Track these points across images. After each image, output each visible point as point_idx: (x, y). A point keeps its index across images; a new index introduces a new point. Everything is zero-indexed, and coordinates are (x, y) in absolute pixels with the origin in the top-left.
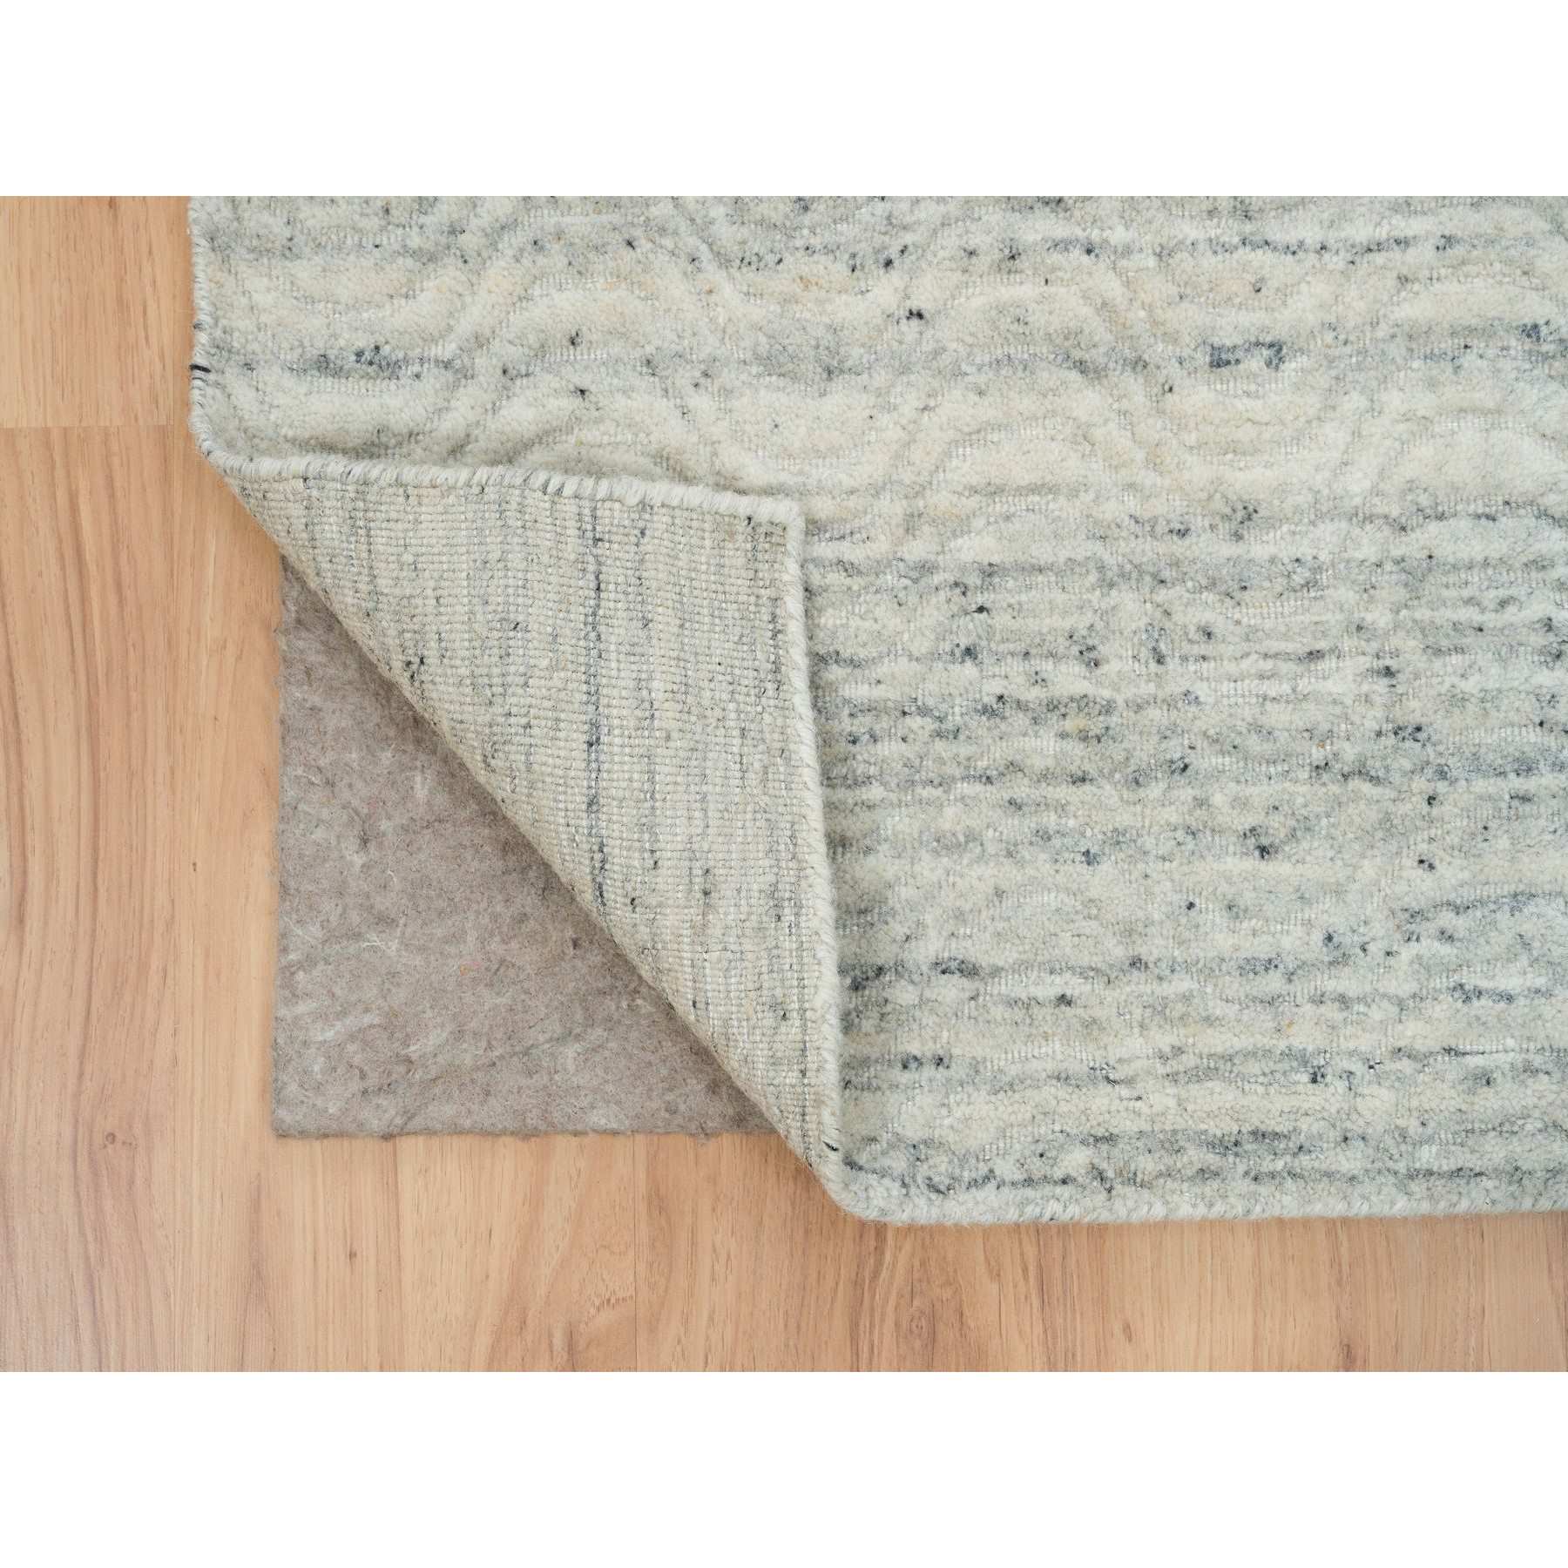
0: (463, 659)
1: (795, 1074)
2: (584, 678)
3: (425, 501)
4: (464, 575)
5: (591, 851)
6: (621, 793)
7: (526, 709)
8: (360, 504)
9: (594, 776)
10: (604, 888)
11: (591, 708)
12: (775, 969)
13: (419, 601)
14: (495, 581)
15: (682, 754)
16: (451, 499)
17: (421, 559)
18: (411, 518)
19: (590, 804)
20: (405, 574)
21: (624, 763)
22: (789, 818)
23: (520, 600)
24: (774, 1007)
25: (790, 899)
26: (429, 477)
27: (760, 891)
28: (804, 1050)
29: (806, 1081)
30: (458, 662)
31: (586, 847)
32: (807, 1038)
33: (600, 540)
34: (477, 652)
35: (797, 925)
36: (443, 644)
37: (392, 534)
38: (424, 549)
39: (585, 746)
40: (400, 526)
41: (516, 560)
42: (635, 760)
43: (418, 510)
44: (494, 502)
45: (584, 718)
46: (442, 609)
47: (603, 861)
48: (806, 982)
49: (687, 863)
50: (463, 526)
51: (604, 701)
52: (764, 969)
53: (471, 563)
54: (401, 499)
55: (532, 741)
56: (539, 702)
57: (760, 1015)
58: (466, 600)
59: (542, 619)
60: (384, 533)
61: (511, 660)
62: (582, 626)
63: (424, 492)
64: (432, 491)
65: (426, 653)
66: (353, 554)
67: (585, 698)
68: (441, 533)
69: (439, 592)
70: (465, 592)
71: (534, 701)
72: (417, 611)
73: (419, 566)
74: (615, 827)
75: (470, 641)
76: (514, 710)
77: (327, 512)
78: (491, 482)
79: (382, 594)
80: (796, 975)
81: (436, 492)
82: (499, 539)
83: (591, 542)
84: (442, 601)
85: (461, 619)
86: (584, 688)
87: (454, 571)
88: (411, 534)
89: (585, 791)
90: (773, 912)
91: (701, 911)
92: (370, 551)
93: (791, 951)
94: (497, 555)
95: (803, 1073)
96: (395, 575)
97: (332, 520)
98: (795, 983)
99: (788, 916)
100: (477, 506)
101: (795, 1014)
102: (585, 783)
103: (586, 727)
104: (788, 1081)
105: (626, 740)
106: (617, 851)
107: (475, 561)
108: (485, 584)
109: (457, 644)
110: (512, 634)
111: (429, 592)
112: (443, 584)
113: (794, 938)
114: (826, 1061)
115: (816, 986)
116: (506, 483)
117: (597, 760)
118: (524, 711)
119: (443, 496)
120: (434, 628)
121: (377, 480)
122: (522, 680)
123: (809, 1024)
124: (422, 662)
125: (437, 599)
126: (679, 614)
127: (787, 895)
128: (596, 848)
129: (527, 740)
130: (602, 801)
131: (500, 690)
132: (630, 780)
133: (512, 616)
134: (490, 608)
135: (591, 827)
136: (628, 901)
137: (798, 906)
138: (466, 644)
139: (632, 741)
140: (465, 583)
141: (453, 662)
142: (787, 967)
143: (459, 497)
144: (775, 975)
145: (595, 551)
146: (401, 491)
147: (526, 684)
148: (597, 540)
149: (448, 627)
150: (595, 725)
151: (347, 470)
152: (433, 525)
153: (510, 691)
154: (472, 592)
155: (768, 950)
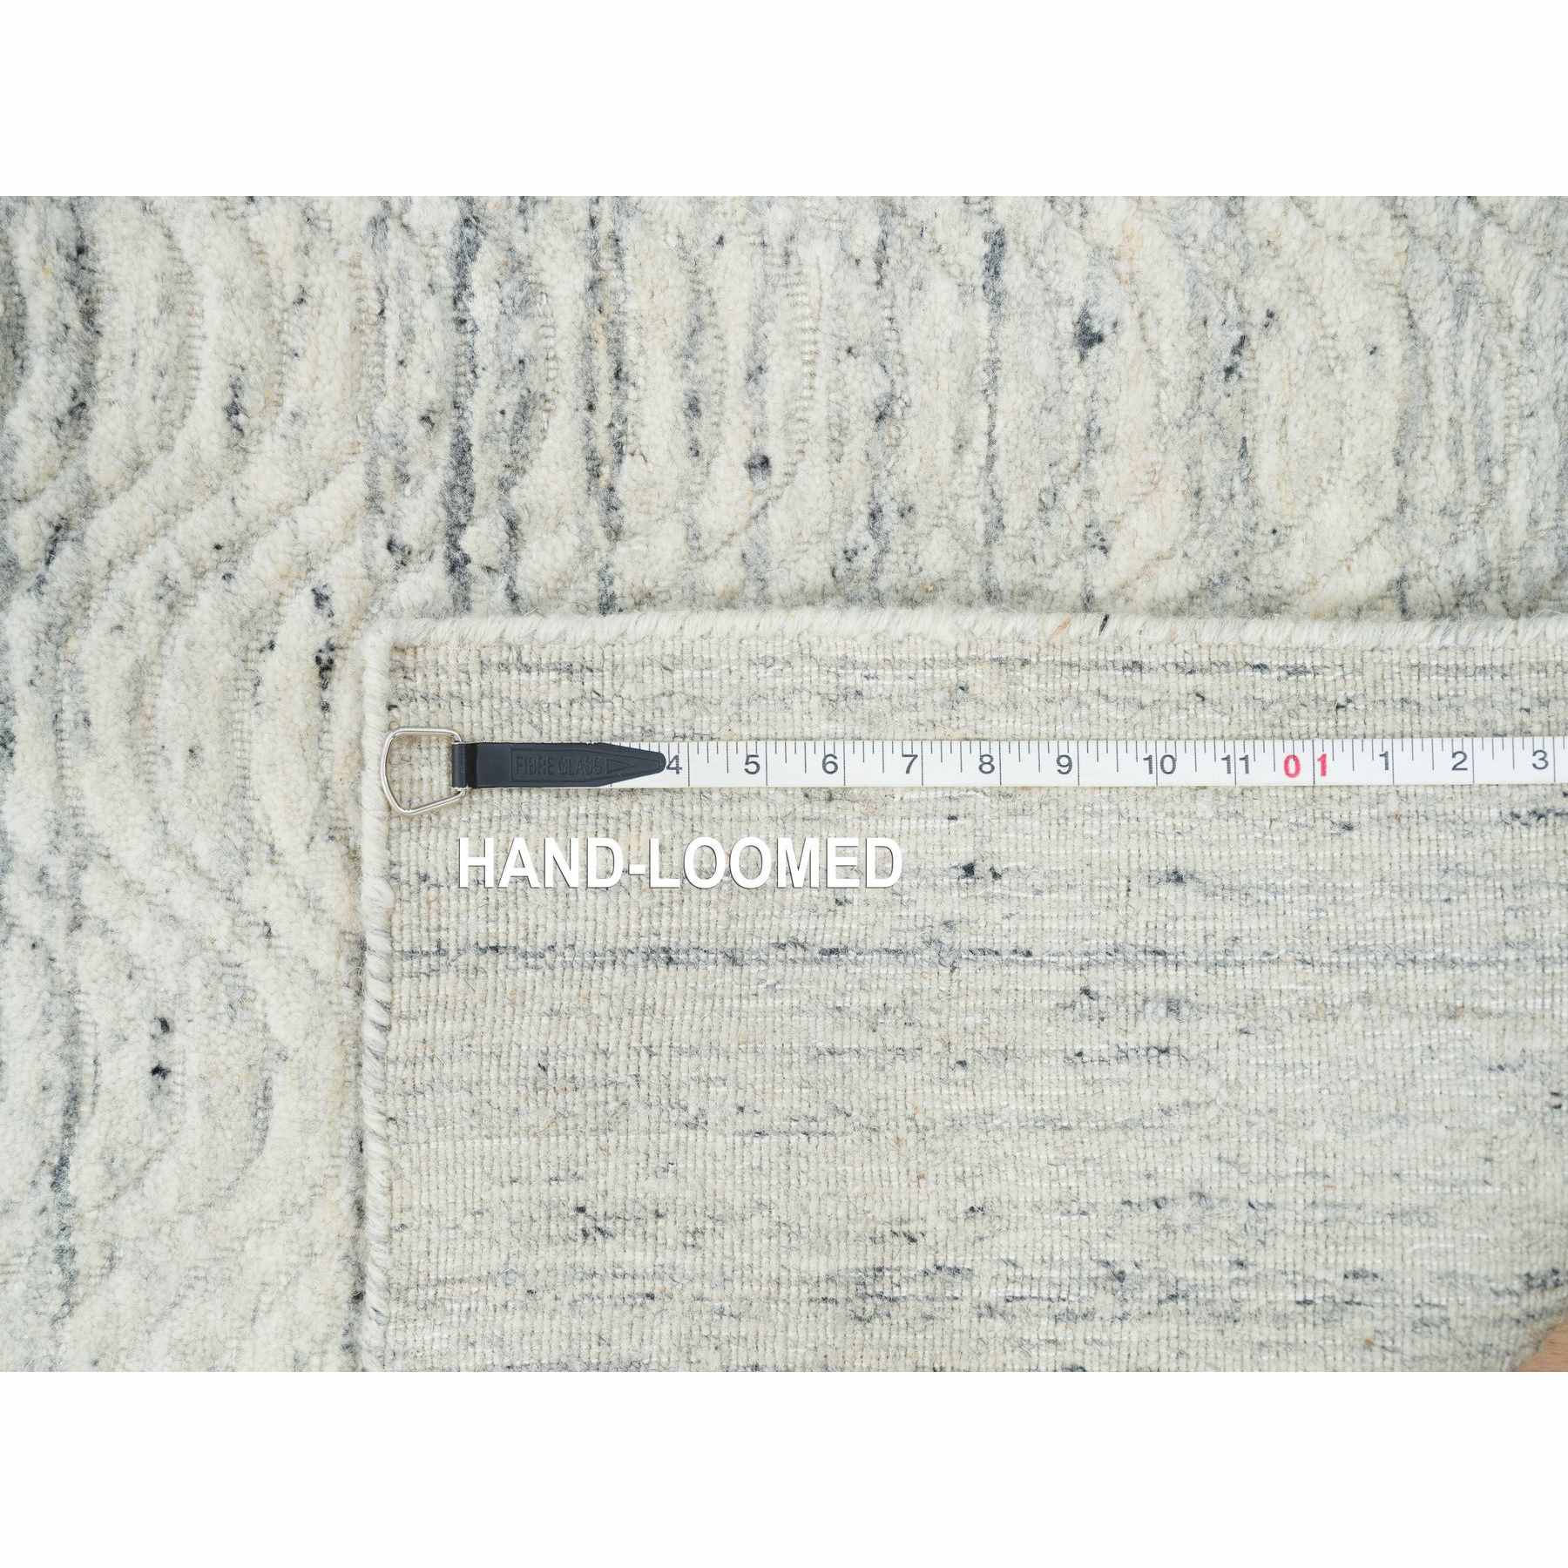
0: (578, 1146)
1: (1026, 675)
2: (597, 971)
3: (406, 1202)
4: (487, 1142)
5: (784, 962)
6: (723, 918)
7: (632, 1052)
8: (412, 1294)
9: (703, 956)
10: (826, 946)
11: (631, 959)
12: (912, 701)
13: (515, 1208)
14: (493, 1097)
15: (678, 828)
16: (405, 1165)
17: (469, 1206)
18: (425, 1220)
19: (734, 961)
20: (485, 1228)
21: (690, 913)
22: (744, 667)
23: (514, 1063)
24: (953, 703)
25: (838, 675)
26: (380, 1197)
27: (829, 719)
28: (1000, 662)
29: (1034, 660)
30: (582, 1152)
31: (780, 969)
32: (988, 656)
33: (439, 946)
34: (570, 1123)
35: (866, 666)
36: (562, 1174)
37: (443, 1247)
38: (460, 1201)
39: (672, 968)
40: (434, 1236)
41: (467, 1069)
42: (686, 897)
43: (416, 1211)
44: (406, 1103)
45: (641, 970)
46: (524, 1174)
47: (796, 944)
48: (928, 656)
49: (799, 824)
50: (433, 1145)
51: (622, 943)
52: (914, 716)
53: (475, 1132)
54: (405, 1234)
55: (666, 1044)
56: (624, 1034)
57: (962, 722)
58: (514, 1141)
59: (533, 1031)
60: (442, 1260)
61: (578, 1074)
62: (539, 973)
63: (397, 1207)
64: (396, 1192)
65: (571, 1203)
66: (465, 1306)
67: (619, 968)
68: (442, 1178)
69: (506, 1179)
70: (505, 1141)
71: (624, 1041)
72: (526, 1213)
73: (477, 1207)
74: (758, 926)
75: (558, 1135)
76: (633, 1071)
77: (419, 1345)
78: (382, 1108)
79: (506, 1264)
80: (921, 671)
81: (396, 1185)
82: (446, 1093)
83: (443, 960)
84: (514, 1175)
85: (534, 1146)
86: (608, 969)
87: (483, 1157)
88: (443, 1219)
89: (719, 969)
90: (852, 702)
91: (849, 805)
92: (461, 1281)
93: (895, 677)
94: (465, 1096)
95: (1025, 662)
96: (485, 1243)
97: (428, 1338)
98: (929, 672)
99: (854, 679)
100: (412, 1128)
101: (962, 674)
102: (711, 968)
103: (651, 967)
104: (1033, 685)
105: (666, 910)
106: (784, 923)
107: (472, 1127)
108: (496, 1112)
109: (562, 1153)
110: (550, 1073)
111: (505, 1192)
112: (496, 1174)
113: (880, 672)
114: (1014, 630)
115: (932, 642)
116: (381, 1085)
117: (687, 952)
118: (634, 1057)
119: (401, 1177)
120: (545, 1186)
121: (385, 1272)
122: (601, 1057)
123: (973, 653)
124: (582, 1210)
125: (513, 1181)
126: (514, 822)
127: (833, 680)
128: (781, 954)
129: (665, 1051)
130: (730, 945)
131: (611, 1090)
132: (709, 903)
133: (531, 1073)
134: (523, 1105)
135: (759, 960)
136: (840, 908)
137: (846, 663)
138: (562, 1139)
139: (665, 901)
140: (496, 1141)
141: (582, 1160)
142: (912, 683)
143: (402, 1154)
144: (920, 702)
145: (453, 954)
146: (396, 1236)
147: (605, 1052)
148: (440, 951)
149: (543, 1166)
150: (649, 954)
151: (373, 1314)
152: (433, 1188)
153: (612, 1076)
154: (504, 1131)
155: (893, 710)
